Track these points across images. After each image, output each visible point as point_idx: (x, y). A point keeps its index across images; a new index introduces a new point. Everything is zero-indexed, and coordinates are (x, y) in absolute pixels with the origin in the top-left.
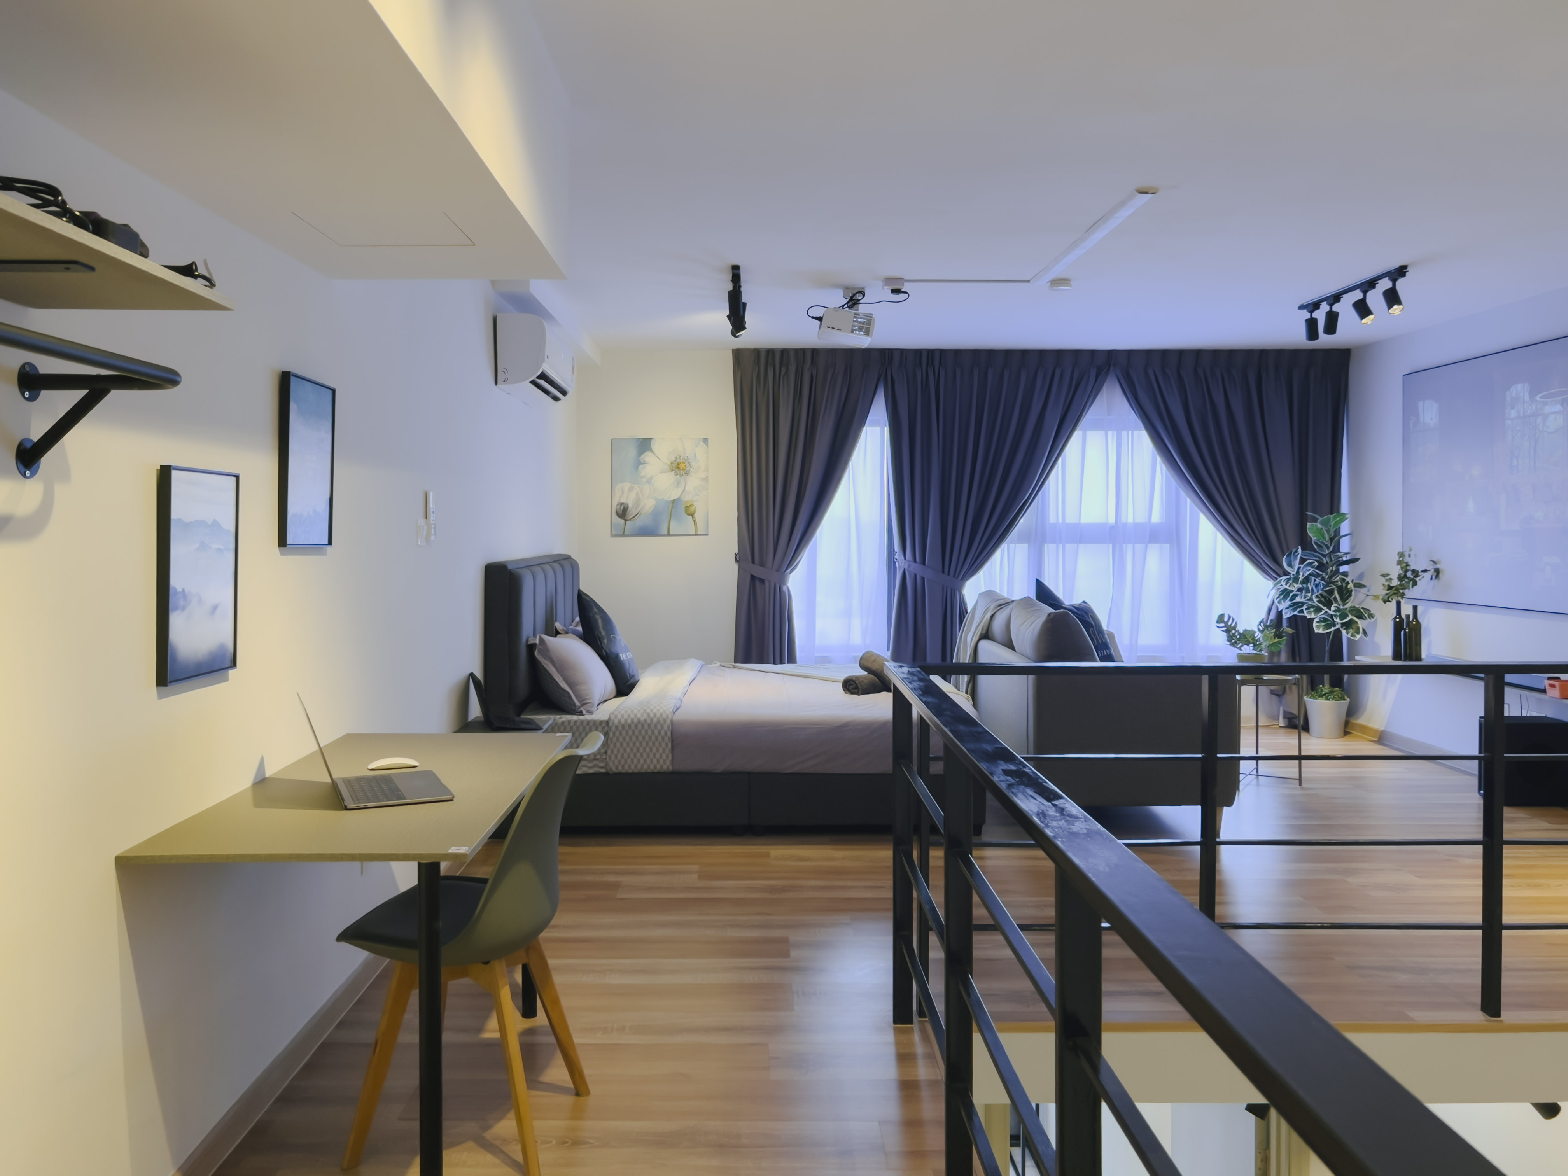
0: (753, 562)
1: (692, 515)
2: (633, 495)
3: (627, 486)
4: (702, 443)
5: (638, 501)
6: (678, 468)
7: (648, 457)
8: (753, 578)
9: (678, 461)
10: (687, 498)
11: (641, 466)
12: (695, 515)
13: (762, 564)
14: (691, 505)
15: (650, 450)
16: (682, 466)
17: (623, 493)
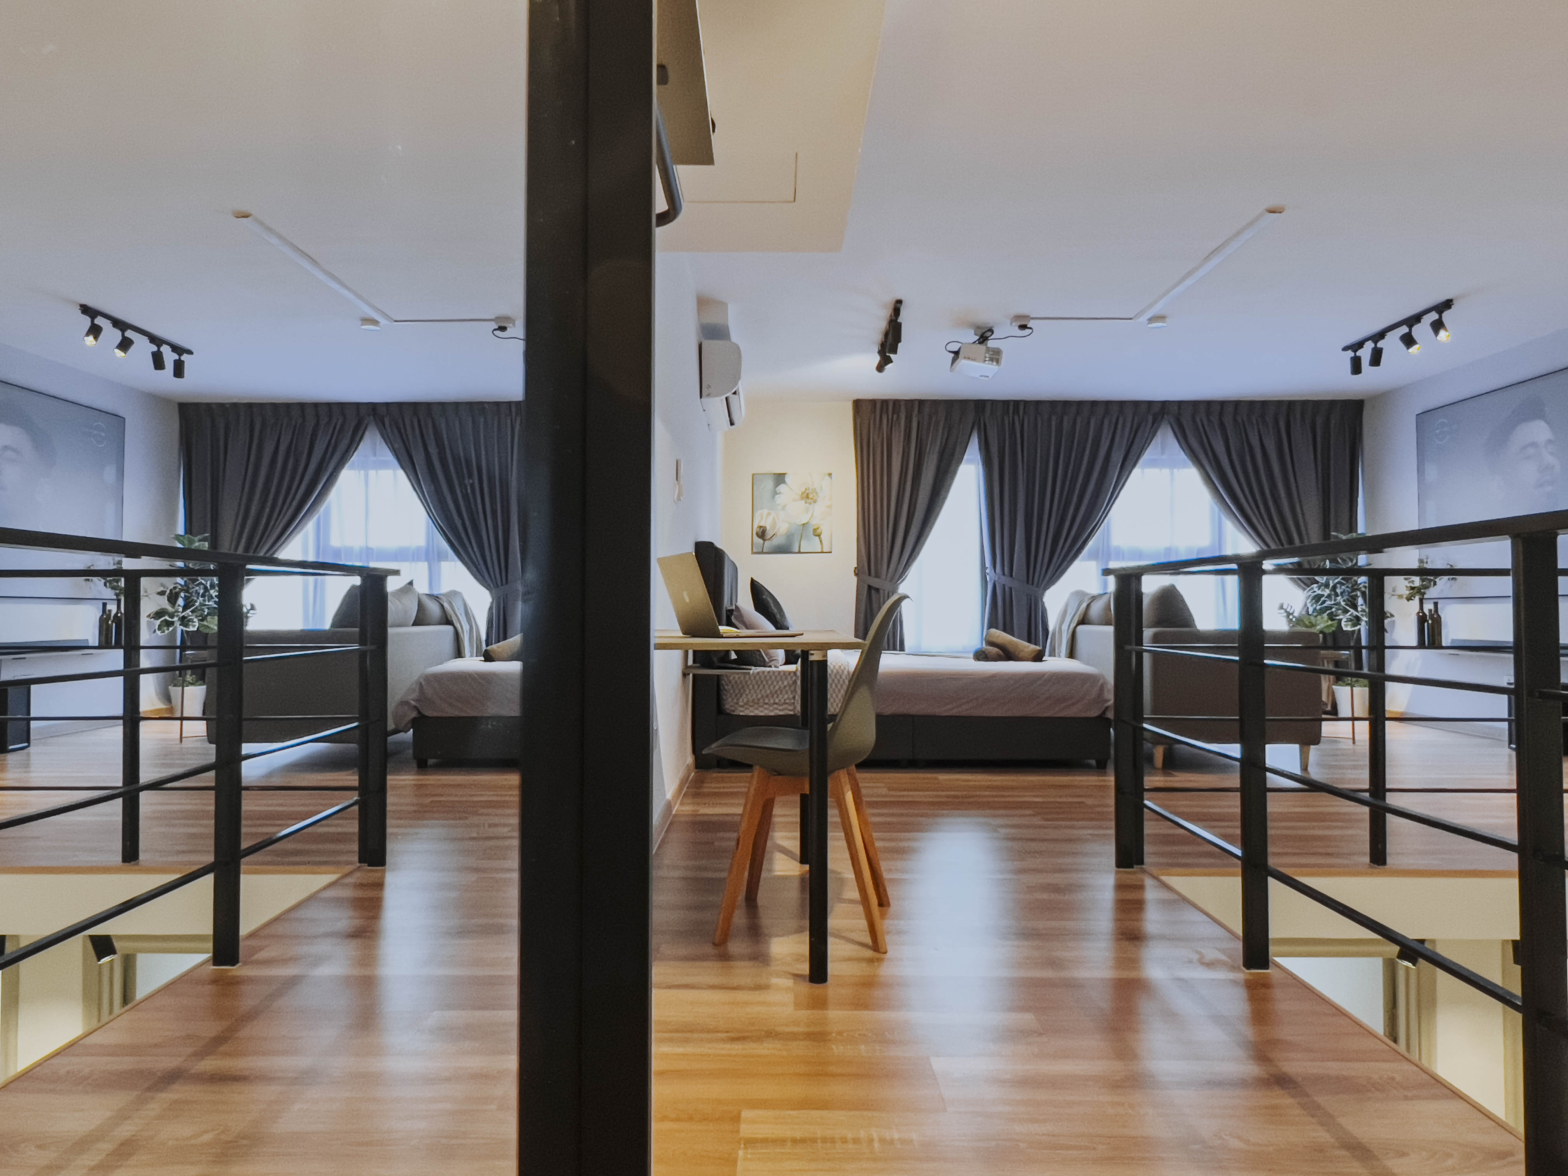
0: (870, 574)
1: (819, 536)
2: (770, 519)
3: (765, 511)
4: (827, 477)
5: (774, 524)
6: (807, 497)
7: (782, 488)
8: (870, 587)
9: (807, 491)
10: (815, 522)
11: (777, 496)
12: (822, 536)
13: (877, 576)
14: (818, 528)
15: (784, 482)
16: (811, 496)
17: (762, 518)
